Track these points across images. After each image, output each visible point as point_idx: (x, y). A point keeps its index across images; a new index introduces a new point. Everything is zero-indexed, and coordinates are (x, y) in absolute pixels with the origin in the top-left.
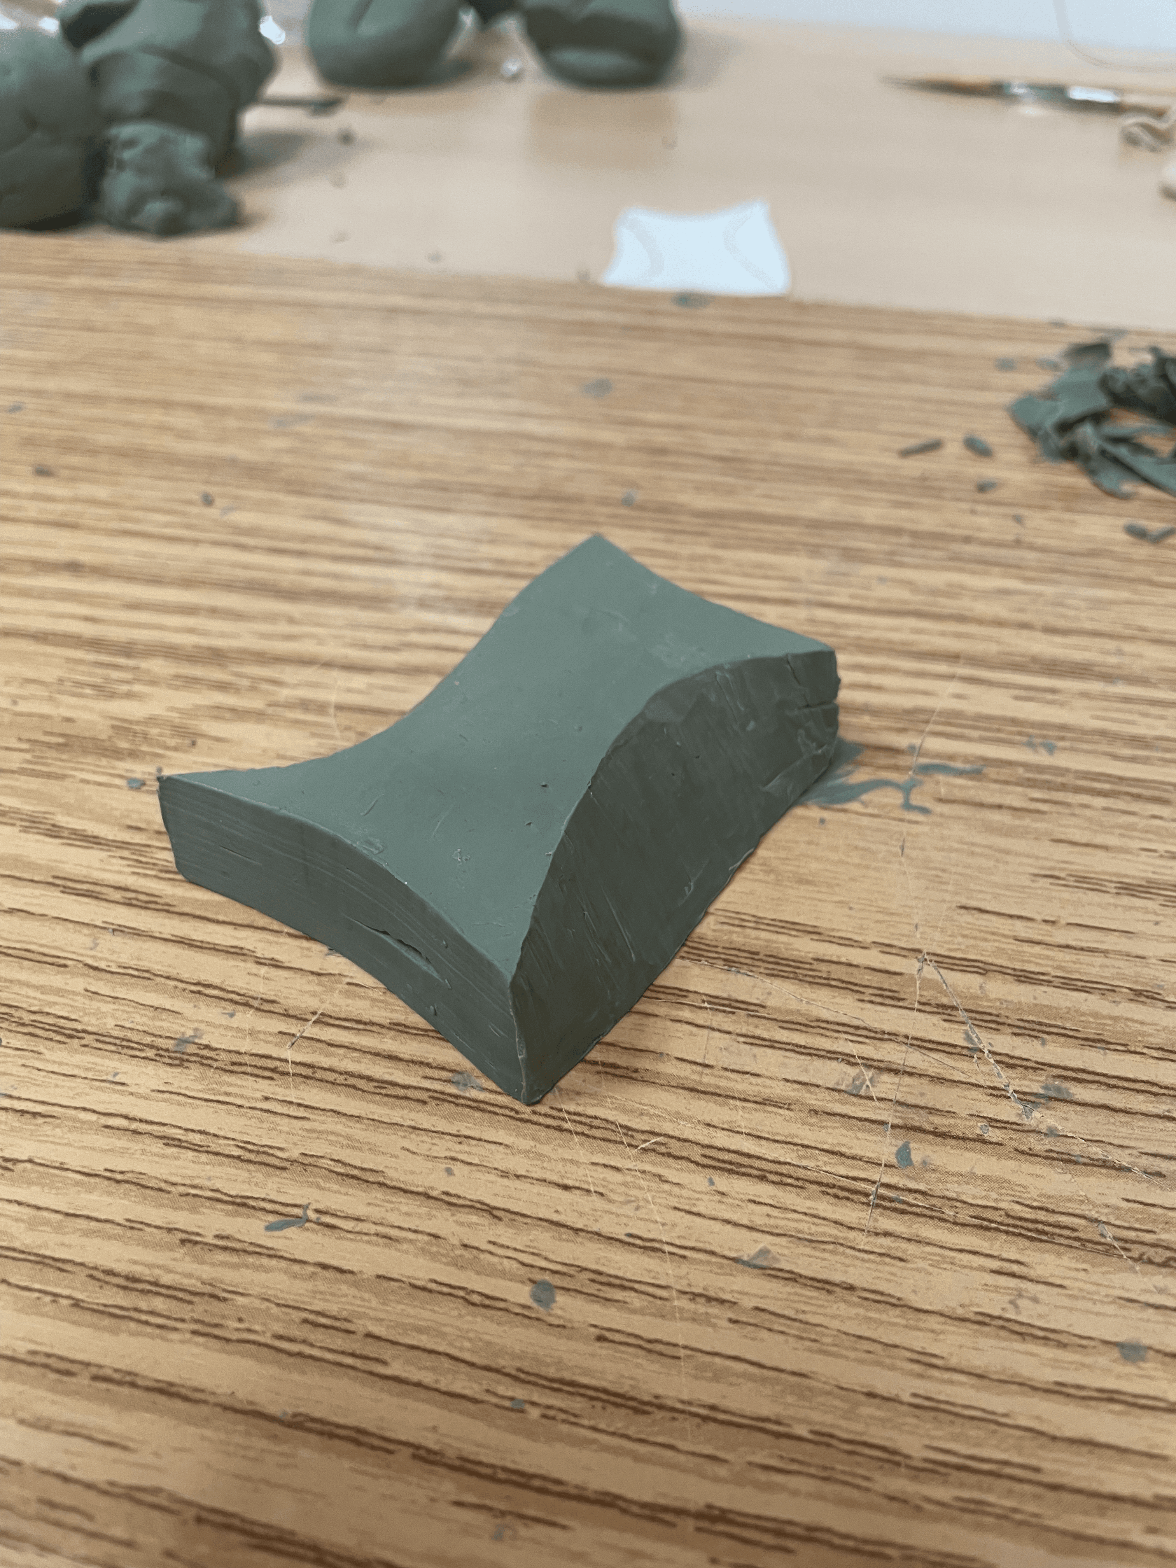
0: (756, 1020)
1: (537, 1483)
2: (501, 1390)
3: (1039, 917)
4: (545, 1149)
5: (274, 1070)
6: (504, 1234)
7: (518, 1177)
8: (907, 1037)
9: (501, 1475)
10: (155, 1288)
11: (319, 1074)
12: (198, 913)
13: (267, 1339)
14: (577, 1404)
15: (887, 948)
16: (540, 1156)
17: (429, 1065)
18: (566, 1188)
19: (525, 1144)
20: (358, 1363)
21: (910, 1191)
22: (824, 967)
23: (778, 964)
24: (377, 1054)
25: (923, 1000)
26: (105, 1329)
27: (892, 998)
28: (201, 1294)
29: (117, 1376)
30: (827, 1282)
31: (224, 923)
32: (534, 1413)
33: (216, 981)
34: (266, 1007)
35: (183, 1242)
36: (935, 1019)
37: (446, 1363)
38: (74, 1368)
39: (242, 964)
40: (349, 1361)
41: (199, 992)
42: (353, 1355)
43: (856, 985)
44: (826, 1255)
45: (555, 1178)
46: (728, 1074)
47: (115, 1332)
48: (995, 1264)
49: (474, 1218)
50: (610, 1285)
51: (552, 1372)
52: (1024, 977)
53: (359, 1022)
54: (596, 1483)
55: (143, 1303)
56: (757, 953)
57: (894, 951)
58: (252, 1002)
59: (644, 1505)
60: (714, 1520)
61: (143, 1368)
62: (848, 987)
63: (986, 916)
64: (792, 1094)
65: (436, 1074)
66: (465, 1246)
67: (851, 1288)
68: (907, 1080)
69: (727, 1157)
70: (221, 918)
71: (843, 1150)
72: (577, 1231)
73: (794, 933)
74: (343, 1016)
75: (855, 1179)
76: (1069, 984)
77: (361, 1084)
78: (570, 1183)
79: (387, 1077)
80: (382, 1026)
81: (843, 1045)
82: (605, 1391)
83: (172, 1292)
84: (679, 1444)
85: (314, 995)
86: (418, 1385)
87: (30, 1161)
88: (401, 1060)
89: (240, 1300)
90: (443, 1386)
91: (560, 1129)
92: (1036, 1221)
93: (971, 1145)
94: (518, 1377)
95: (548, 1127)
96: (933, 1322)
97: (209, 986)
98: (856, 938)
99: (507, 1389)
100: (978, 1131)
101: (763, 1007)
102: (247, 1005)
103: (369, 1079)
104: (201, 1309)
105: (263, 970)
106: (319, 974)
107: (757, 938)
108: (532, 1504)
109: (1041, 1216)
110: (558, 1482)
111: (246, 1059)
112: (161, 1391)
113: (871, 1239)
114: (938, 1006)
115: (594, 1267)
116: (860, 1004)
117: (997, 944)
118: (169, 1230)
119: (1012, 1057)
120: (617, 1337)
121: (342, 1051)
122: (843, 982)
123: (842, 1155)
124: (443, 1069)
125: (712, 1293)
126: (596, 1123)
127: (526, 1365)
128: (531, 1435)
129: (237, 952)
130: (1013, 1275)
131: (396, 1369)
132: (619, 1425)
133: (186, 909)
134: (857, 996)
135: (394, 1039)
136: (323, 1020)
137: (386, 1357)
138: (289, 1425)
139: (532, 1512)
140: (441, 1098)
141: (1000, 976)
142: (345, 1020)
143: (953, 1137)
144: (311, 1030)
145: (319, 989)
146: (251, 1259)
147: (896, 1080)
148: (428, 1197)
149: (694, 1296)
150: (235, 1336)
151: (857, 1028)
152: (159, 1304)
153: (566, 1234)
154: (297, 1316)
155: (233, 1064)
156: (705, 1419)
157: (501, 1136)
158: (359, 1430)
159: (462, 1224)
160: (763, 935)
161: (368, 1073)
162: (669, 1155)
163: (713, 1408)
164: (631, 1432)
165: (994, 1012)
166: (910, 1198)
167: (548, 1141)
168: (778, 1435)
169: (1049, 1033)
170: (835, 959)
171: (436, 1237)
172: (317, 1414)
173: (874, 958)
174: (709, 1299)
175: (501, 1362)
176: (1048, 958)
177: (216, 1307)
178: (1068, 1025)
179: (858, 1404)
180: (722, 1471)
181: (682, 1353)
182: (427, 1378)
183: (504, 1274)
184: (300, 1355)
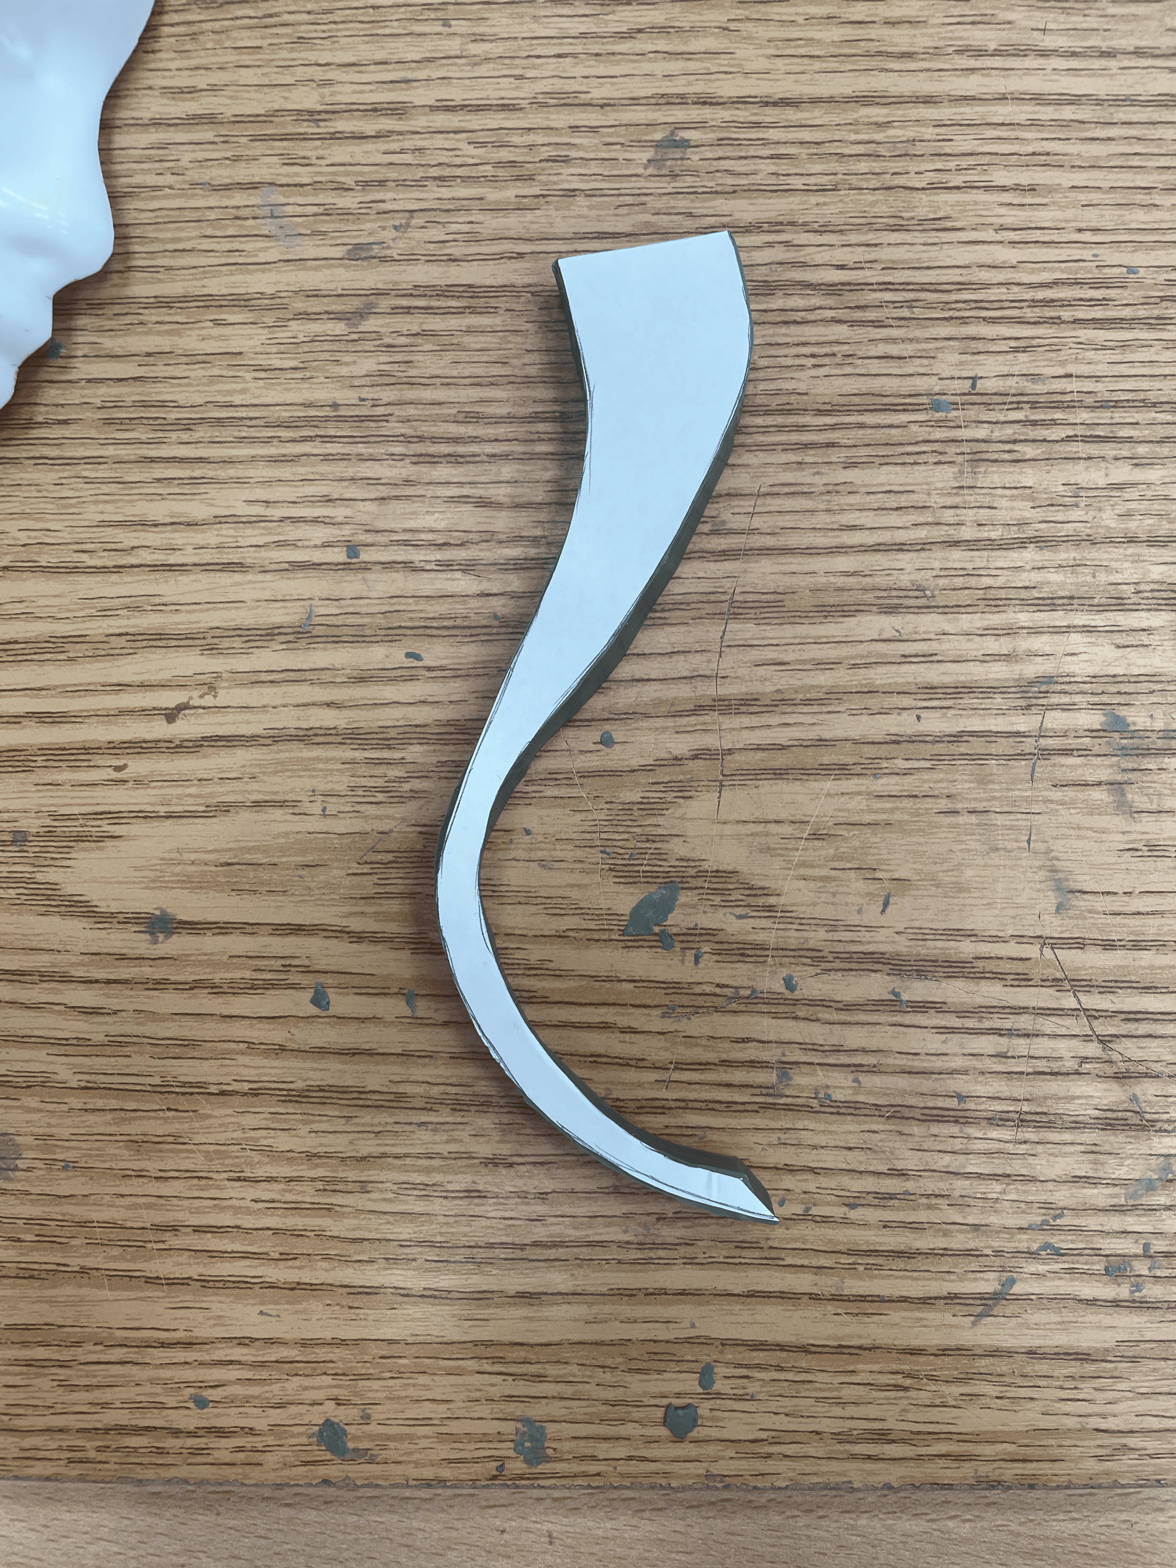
0: (941, 1015)
1: (869, 1299)
2: (842, 1261)
3: (1121, 891)
4: (833, 1128)
5: (663, 1107)
6: (824, 1181)
7: (822, 1147)
8: (1034, 1008)
9: (852, 1298)
10: (655, 1246)
11: (690, 1105)
12: (566, 1000)
13: (721, 1259)
14: (880, 1261)
15: (1020, 938)
16: (831, 1132)
17: (751, 1086)
18: (850, 1149)
19: (821, 1127)
20: (770, 1262)
21: (1037, 1113)
22: (980, 964)
23: (951, 967)
24: (719, 1085)
25: (1044, 977)
26: (640, 1271)
27: (1024, 980)
28: (680, 1244)
29: (657, 1292)
30: (996, 1175)
31: (586, 1004)
32: (861, 1268)
33: (602, 1051)
34: (641, 1064)
35: (658, 1219)
36: (1052, 991)
37: (813, 1253)
38: (634, 1292)
39: (612, 1035)
40: (765, 1262)
41: (595, 1062)
42: (766, 1258)
43: (1001, 974)
44: (995, 1161)
45: (843, 1144)
46: (929, 1057)
47: (645, 1271)
48: (1082, 1148)
49: (804, 1177)
50: (884, 1198)
51: (864, 1248)
52: (1109, 945)
53: (700, 1064)
54: (897, 1293)
55: (652, 1254)
56: (937, 961)
57: (1025, 940)
58: (631, 1062)
59: (920, 1299)
60: (952, 1299)
61: (668, 1285)
62: (998, 976)
63: (1086, 896)
64: (968, 1063)
65: (758, 1091)
66: (805, 1192)
67: (1009, 1176)
68: (1035, 1040)
69: (935, 1112)
70: (584, 1001)
71: (1000, 1095)
72: (861, 1172)
73: (958, 938)
74: (689, 1061)
75: (1007, 1112)
76: (1137, 945)
77: (717, 1106)
78: (852, 1145)
79: (730, 1099)
80: (715, 1064)
81: (996, 1023)
82: (893, 1251)
83: (664, 1246)
84: (932, 1269)
85: (666, 1049)
86: (802, 1266)
87: (554, 1192)
88: (734, 1086)
89: (700, 1243)
90: (814, 1264)
91: (838, 1113)
92: (1106, 1118)
93: (1072, 1077)
94: (849, 1253)
95: (832, 1113)
96: (1050, 1186)
97: (599, 1056)
98: (1000, 934)
99: (845, 1259)
100: (1076, 1067)
101: (945, 1003)
102: (628, 1065)
103: (720, 1102)
104: (683, 1251)
105: (627, 1037)
106: (663, 1033)
107: (935, 948)
108: (869, 1308)
109: (1109, 1115)
110: (878, 1296)
111: (644, 1103)
112: (681, 1294)
113: (1018, 1146)
114: (1054, 980)
115: (874, 1190)
116: (1006, 989)
117: (1091, 921)
118: (648, 1214)
119: (1097, 1011)
120: (893, 1224)
121: (697, 1087)
122: (993, 973)
123: (999, 1098)
124: (761, 1087)
125: (937, 1193)
126: (858, 1105)
127: (851, 1247)
128: (861, 1279)
129: (605, 1027)
130: (1092, 1152)
131: (789, 1261)
132: (902, 1266)
133: (558, 999)
134: (1003, 983)
135: (725, 1072)
136: (679, 1066)
137: (783, 1256)
138: (748, 1296)
139: (870, 1311)
140: (765, 1107)
141: (1094, 948)
142: (691, 1064)
143: (1061, 1074)
144: (676, 1076)
145: (668, 1045)
146: (697, 1221)
147: (1028, 1041)
148: (777, 1169)
149: (928, 1196)
150: (705, 1261)
151: (1004, 1007)
152: (661, 1253)
153: (856, 1176)
154: (731, 1245)
155: (638, 1108)
156: (942, 1255)
157: (806, 1123)
158: (781, 1292)
159: (799, 1181)
160: (939, 944)
161: (719, 1098)
162: (903, 1118)
163: (945, 1249)
164: (908, 1268)
165: (1088, 978)
166: (1038, 1118)
167: (834, 1122)
168: (978, 1256)
169: (1121, 988)
170: (987, 955)
171: (788, 1190)
172: (758, 1289)
173: (1012, 949)
174: (936, 1196)
175: (839, 1248)
176: (1124, 925)
177: (689, 1249)
178: (1133, 978)
179: (1013, 1235)
180: (953, 1277)
181: (927, 1226)
182: (806, 1262)
183: (829, 1204)
184: (740, 1263)
